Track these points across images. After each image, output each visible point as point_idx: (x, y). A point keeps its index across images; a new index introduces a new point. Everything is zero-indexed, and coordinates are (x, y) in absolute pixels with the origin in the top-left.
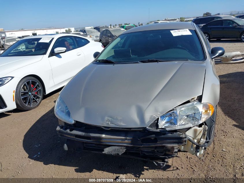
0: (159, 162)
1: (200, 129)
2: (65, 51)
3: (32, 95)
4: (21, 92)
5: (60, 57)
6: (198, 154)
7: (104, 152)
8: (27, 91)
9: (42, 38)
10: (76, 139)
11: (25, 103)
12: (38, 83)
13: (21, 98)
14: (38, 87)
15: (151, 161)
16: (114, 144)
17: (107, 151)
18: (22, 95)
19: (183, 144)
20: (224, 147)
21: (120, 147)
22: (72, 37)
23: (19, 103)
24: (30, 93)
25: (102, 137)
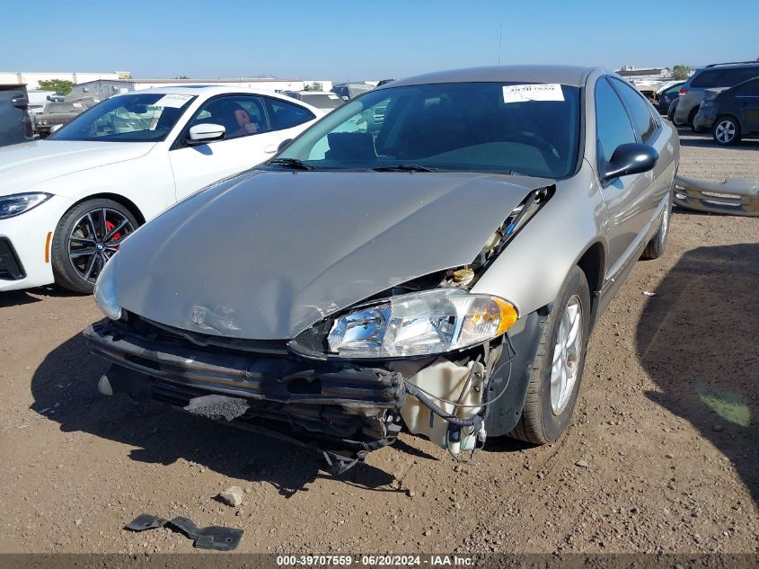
0: (338, 457)
1: (459, 372)
2: (219, 134)
3: (107, 251)
4: (73, 240)
5: (208, 152)
6: (456, 447)
7: (186, 408)
8: (91, 239)
9: (164, 95)
10: (127, 364)
11: (83, 271)
12: (126, 221)
13: (71, 256)
14: (126, 231)
15: (319, 450)
16: (218, 389)
17: (196, 405)
18: (72, 248)
19: (392, 405)
20: (588, 456)
21: (233, 399)
22: (258, 98)
23: (62, 269)
24: (100, 247)
25: (184, 364)
